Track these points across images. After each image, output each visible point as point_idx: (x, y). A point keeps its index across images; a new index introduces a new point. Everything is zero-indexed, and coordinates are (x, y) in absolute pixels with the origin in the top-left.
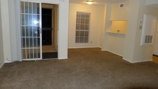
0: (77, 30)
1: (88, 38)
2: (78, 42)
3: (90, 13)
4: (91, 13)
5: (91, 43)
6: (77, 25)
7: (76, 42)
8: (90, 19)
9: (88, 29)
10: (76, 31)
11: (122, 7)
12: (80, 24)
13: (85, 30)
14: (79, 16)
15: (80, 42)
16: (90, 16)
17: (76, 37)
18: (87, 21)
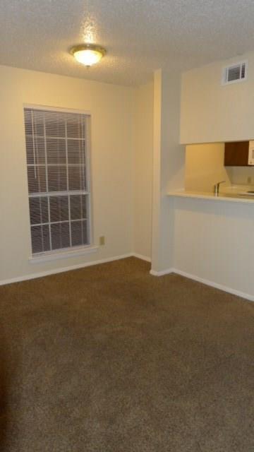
0: (35, 195)
1: (85, 224)
2: (47, 248)
3: (85, 116)
4: (89, 116)
5: (102, 241)
6: (30, 170)
7: (34, 252)
8: (87, 144)
9: (84, 187)
10: (30, 199)
11: (241, 80)
12: (46, 165)
13: (69, 193)
14: (40, 126)
15: (56, 247)
16: (87, 128)
17: (33, 229)
18: (78, 152)
